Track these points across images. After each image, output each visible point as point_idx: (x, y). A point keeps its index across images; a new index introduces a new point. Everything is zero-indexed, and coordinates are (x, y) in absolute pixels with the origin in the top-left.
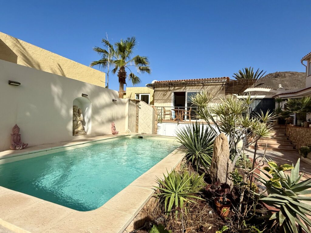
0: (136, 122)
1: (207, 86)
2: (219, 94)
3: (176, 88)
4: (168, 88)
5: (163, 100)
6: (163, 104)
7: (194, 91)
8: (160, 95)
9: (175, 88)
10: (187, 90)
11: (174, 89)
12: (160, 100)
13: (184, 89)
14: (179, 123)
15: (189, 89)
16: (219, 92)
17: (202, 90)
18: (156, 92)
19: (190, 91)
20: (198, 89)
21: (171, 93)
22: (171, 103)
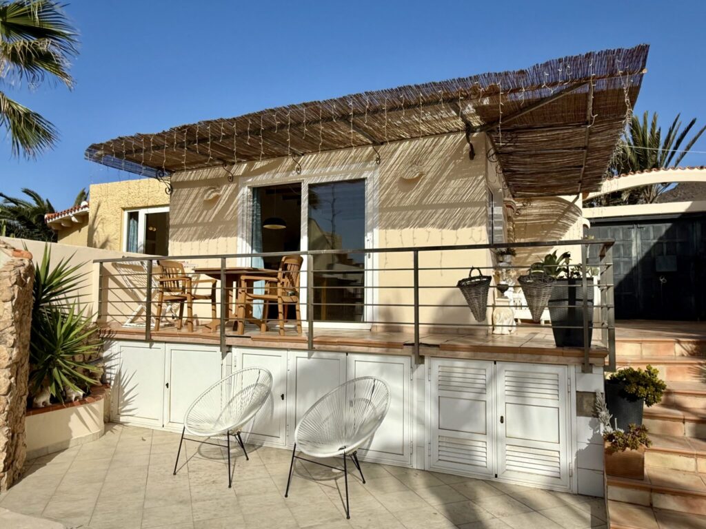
1: (394, 146)
2: (449, 178)
3: (258, 165)
4: (221, 171)
5: (202, 224)
6: (197, 243)
7: (336, 173)
8: (190, 201)
9: (252, 166)
10: (304, 172)
11: (247, 174)
12: (186, 225)
13: (292, 168)
14: (230, 346)
15: (314, 167)
16: (451, 166)
17: (369, 166)
18: (175, 190)
19: (318, 176)
20: (353, 162)
21: (236, 191)
22: (236, 235)
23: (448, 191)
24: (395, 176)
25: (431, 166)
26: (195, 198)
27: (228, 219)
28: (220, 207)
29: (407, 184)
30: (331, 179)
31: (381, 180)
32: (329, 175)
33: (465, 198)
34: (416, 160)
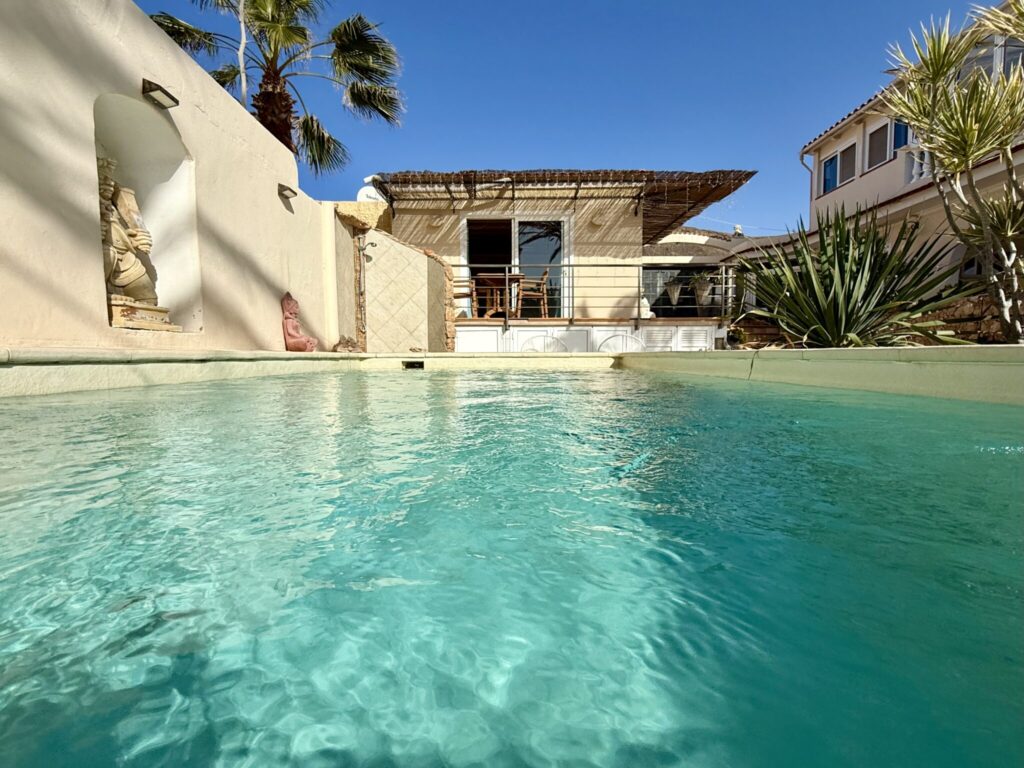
0: (357, 318)
1: (584, 201)
2: (621, 227)
3: (476, 202)
7: (541, 216)
9: (470, 203)
10: (517, 212)
11: (466, 209)
13: (506, 208)
14: (510, 326)
15: (525, 209)
16: (622, 219)
17: (566, 213)
18: (397, 216)
19: (527, 216)
20: (555, 209)
21: (458, 221)
22: (459, 255)
23: (619, 235)
24: (585, 222)
25: (610, 216)
26: (418, 224)
27: (451, 242)
28: (442, 232)
29: (593, 226)
30: (537, 219)
31: (576, 223)
32: (535, 216)
33: (630, 240)
34: (600, 212)
